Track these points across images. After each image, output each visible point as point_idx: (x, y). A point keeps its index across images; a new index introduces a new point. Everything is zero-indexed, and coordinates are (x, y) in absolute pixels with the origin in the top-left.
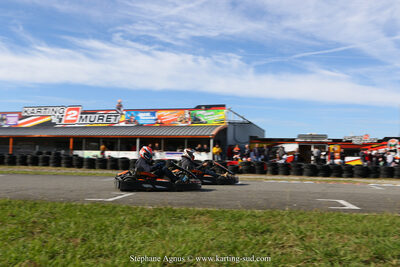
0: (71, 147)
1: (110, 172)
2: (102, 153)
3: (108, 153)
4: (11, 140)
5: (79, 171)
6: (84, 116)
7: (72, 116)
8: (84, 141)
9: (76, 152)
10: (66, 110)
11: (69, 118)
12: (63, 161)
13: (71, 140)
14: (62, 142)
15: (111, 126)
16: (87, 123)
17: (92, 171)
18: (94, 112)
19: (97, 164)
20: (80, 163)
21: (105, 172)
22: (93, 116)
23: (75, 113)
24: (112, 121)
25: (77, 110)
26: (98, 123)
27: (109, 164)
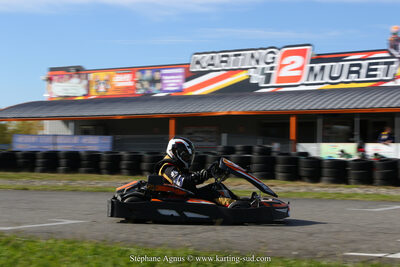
0: (293, 135)
1: (383, 191)
2: (361, 149)
3: (371, 149)
4: (172, 123)
5: (317, 188)
6: (317, 67)
7: (292, 68)
8: (320, 122)
9: (303, 147)
10: (279, 54)
11: (285, 73)
12: (279, 167)
13: (293, 121)
14: (272, 125)
15: (377, 88)
16: (323, 82)
17: (343, 189)
18: (338, 58)
19: (353, 172)
20: (316, 170)
21: (372, 190)
22: (337, 65)
23: (298, 60)
24: (380, 75)
25: (303, 53)
26: (348, 81)
27: (377, 174)
